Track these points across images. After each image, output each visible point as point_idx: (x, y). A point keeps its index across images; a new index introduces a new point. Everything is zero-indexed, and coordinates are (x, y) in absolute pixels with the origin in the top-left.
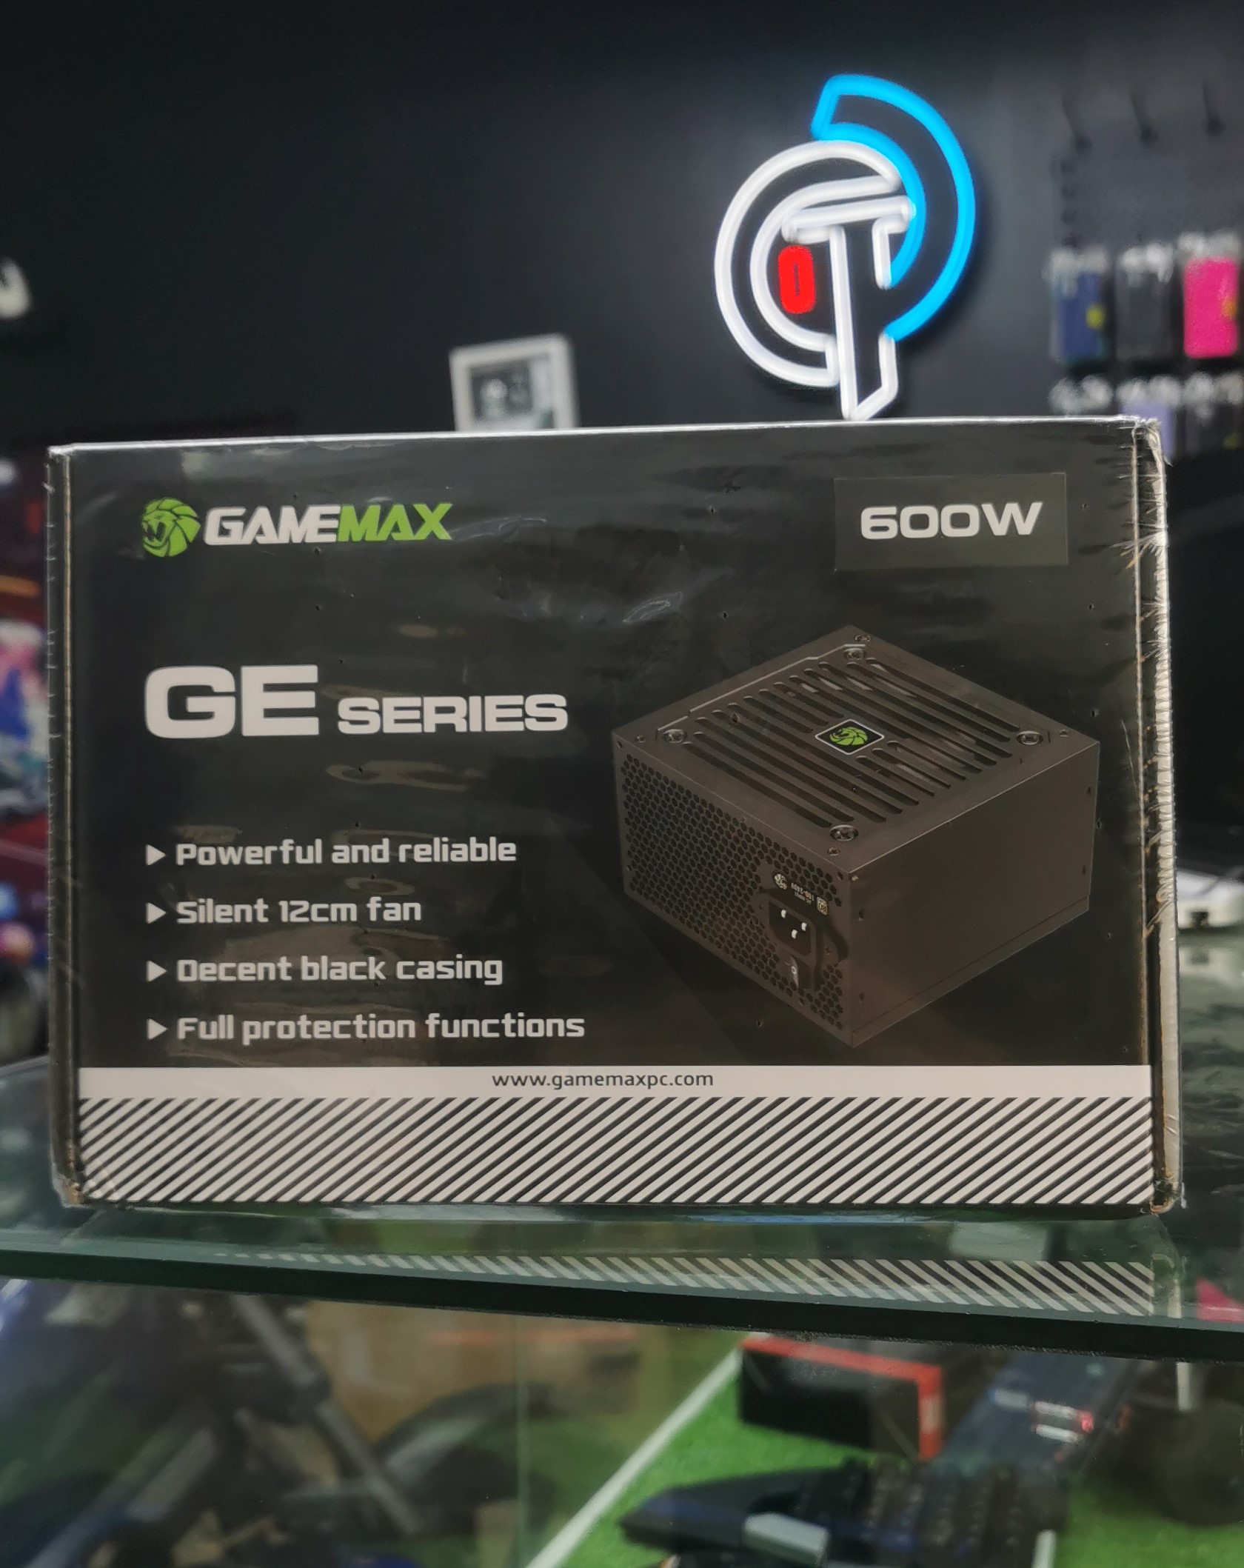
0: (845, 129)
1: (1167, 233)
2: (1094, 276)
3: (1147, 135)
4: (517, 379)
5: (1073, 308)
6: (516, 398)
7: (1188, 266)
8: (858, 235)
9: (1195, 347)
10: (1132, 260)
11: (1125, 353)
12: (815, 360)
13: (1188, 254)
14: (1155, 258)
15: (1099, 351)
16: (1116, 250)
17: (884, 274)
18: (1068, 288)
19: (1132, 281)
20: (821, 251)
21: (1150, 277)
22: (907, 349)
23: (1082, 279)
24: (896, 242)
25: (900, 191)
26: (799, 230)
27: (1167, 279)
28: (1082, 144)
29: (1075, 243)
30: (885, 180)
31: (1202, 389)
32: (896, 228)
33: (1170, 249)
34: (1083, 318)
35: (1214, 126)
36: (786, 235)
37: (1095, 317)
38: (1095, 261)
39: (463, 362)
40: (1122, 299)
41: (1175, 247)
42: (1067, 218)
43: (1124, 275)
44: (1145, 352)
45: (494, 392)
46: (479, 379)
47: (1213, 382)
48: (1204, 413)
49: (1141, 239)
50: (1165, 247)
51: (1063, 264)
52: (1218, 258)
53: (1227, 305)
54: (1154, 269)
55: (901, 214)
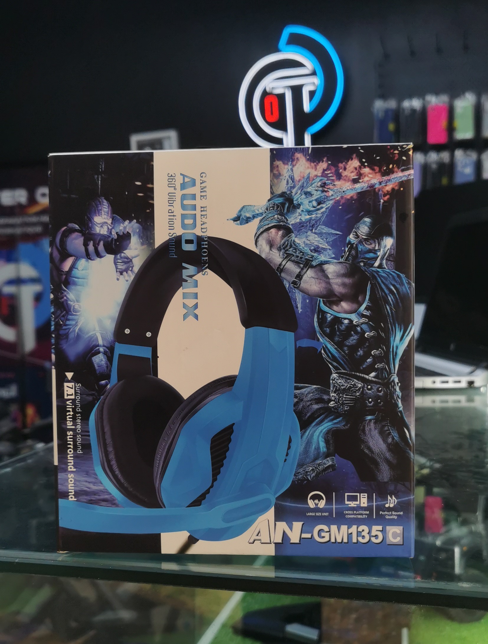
0: (292, 47)
1: (421, 94)
2: (392, 110)
3: (413, 53)
4: (157, 146)
5: (382, 123)
7: (429, 106)
8: (297, 91)
9: (431, 140)
10: (406, 104)
12: (278, 141)
13: (429, 102)
14: (416, 103)
15: (393, 140)
16: (400, 101)
17: (307, 107)
18: (381, 115)
19: (407, 112)
20: (281, 97)
21: (413, 111)
22: (315, 137)
23: (387, 111)
24: (312, 94)
25: (314, 73)
26: (273, 88)
27: (420, 112)
28: (386, 56)
29: (384, 97)
30: (308, 69)
31: (433, 157)
32: (312, 88)
33: (421, 101)
34: (387, 127)
35: (439, 50)
36: (268, 90)
37: (391, 127)
38: (392, 104)
39: (135, 138)
40: (402, 120)
41: (424, 99)
42: (380, 86)
43: (403, 110)
46: (142, 145)
47: (438, 154)
48: (434, 166)
49: (410, 96)
50: (419, 99)
51: (379, 105)
52: (441, 104)
53: (444, 124)
54: (415, 108)
55: (314, 83)
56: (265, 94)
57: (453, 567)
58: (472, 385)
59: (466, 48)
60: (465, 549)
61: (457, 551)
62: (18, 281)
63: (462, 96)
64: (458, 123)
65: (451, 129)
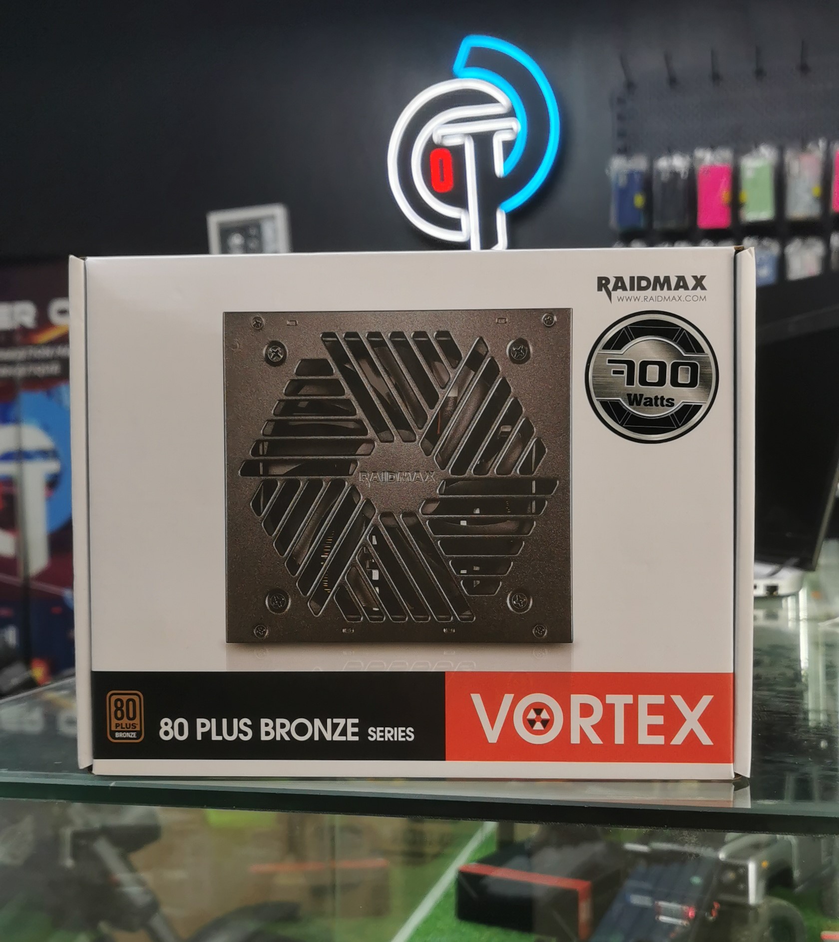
0: (475, 72)
1: (687, 148)
2: (639, 173)
3: (673, 81)
4: (253, 232)
5: (624, 194)
6: (252, 245)
7: (699, 168)
8: (483, 142)
9: (705, 222)
10: (663, 164)
11: (657, 225)
12: (454, 224)
13: (702, 160)
14: (679, 163)
15: (642, 223)
16: (653, 158)
17: (500, 168)
18: (622, 181)
19: (665, 177)
20: (459, 151)
21: (675, 175)
22: (514, 218)
23: (631, 175)
24: (508, 147)
25: (511, 114)
26: (443, 136)
27: (687, 176)
28: (630, 85)
29: (625, 151)
30: (502, 106)
32: (508, 137)
33: (688, 158)
34: (632, 200)
35: (716, 77)
36: (436, 140)
37: (639, 200)
38: (640, 163)
39: (215, 220)
40: (656, 188)
41: (692, 156)
42: (621, 134)
43: (659, 173)
44: (672, 224)
45: (236, 240)
46: (226, 232)
49: (670, 151)
50: (684, 156)
51: (618, 165)
52: (718, 164)
53: (725, 195)
54: (677, 170)
55: (512, 129)
56: (431, 147)
57: (745, 893)
58: (774, 593)
59: (759, 73)
60: (765, 864)
61: (752, 867)
62: (19, 456)
63: (754, 153)
64: (747, 195)
65: (736, 205)
